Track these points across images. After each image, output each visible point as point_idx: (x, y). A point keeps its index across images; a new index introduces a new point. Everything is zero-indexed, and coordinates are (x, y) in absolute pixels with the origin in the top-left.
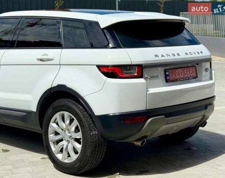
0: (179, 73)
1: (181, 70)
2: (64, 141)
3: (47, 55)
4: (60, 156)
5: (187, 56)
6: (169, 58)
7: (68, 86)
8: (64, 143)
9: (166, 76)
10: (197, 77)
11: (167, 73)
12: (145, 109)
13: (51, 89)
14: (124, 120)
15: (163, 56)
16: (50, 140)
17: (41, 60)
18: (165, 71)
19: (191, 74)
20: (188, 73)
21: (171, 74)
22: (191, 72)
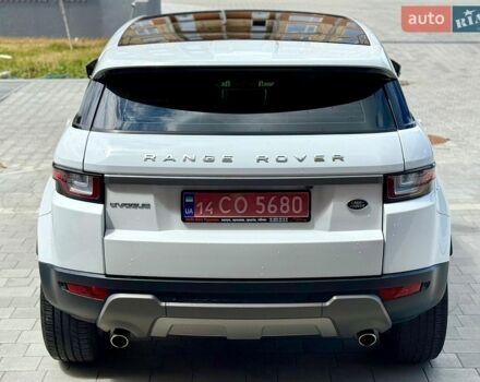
1: (241, 197)
5: (262, 164)
9: (184, 206)
10: (308, 220)
11: (189, 200)
12: (102, 272)
15: (169, 159)
18: (184, 194)
19: (285, 208)
20: (270, 206)
21: (201, 204)
22: (287, 204)
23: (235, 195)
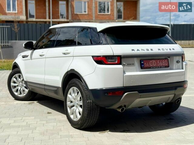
0: (153, 63)
1: (154, 61)
2: (75, 107)
3: (67, 50)
4: (72, 117)
5: (159, 51)
6: (143, 51)
7: (75, 70)
8: (74, 108)
9: (141, 64)
11: (142, 62)
12: (123, 86)
13: (67, 72)
14: (107, 93)
15: (138, 50)
16: (67, 106)
17: (64, 54)
19: (164, 64)
20: (161, 63)
21: (145, 63)
22: (164, 63)
23: (153, 60)
